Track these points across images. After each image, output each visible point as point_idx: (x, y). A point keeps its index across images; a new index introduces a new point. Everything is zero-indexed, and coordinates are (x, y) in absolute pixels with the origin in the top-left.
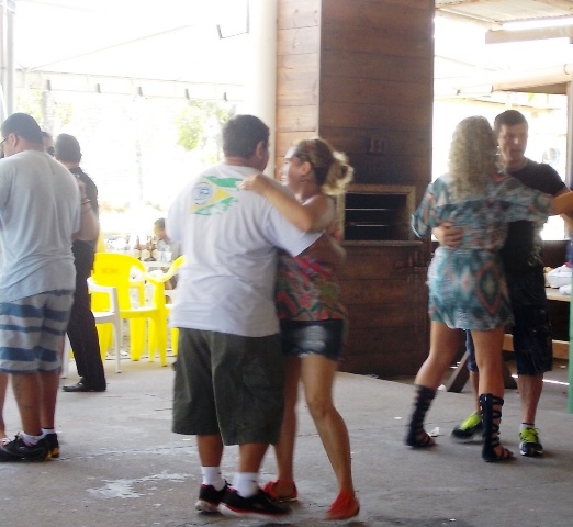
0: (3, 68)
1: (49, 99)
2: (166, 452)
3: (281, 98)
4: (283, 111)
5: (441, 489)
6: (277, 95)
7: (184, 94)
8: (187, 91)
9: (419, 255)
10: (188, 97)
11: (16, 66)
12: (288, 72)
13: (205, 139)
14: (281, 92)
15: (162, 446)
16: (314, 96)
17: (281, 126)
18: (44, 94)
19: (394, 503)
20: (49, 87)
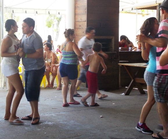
0: (1, 6)
1: (13, 15)
2: (47, 115)
3: (76, 12)
4: (76, 16)
5: (130, 128)
6: (75, 12)
7: (48, 13)
8: (49, 12)
9: (115, 56)
10: (49, 13)
11: (4, 6)
12: (78, 5)
13: (53, 25)
14: (76, 11)
15: (46, 113)
16: (86, 12)
17: (76, 20)
18: (12, 14)
19: (116, 133)
20: (13, 12)
